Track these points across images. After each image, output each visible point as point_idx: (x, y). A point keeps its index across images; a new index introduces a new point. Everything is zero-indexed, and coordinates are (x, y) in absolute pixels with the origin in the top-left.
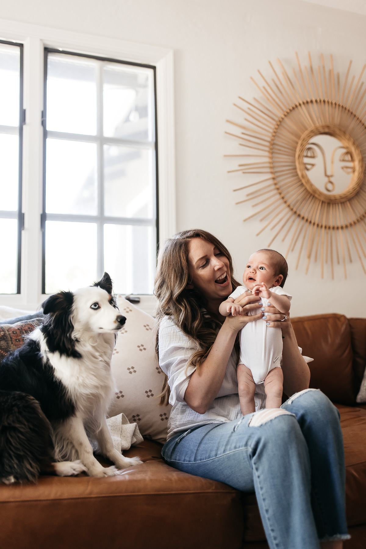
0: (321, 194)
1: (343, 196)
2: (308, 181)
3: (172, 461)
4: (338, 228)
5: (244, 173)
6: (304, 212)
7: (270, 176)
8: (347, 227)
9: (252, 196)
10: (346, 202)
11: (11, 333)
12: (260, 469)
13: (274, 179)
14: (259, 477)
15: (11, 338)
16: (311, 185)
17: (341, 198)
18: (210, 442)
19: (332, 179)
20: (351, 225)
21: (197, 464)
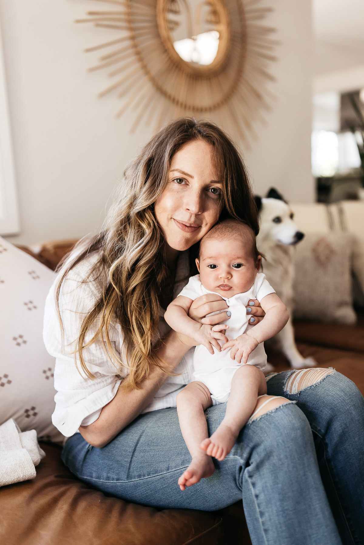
3: (84, 478)
5: (98, 25)
7: (125, 34)
9: (108, 60)
12: (259, 485)
13: (133, 38)
14: (257, 496)
18: (152, 448)
21: (132, 482)
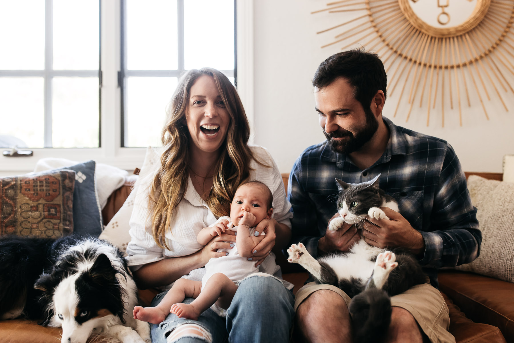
0: (429, 28)
1: (460, 28)
2: (413, 14)
4: (452, 67)
5: (330, 12)
6: (408, 51)
7: (365, 13)
8: (465, 65)
9: (342, 37)
10: (464, 34)
11: (23, 183)
13: (370, 15)
15: (21, 187)
16: (417, 19)
17: (457, 30)
19: (446, 10)
20: (471, 63)
